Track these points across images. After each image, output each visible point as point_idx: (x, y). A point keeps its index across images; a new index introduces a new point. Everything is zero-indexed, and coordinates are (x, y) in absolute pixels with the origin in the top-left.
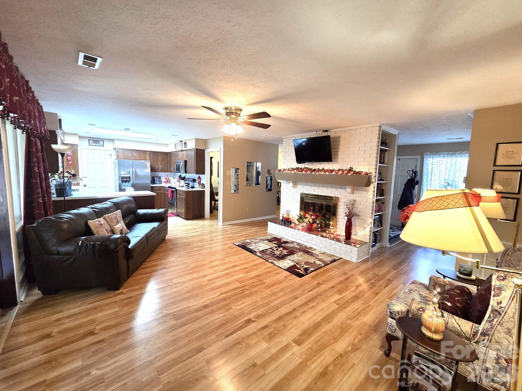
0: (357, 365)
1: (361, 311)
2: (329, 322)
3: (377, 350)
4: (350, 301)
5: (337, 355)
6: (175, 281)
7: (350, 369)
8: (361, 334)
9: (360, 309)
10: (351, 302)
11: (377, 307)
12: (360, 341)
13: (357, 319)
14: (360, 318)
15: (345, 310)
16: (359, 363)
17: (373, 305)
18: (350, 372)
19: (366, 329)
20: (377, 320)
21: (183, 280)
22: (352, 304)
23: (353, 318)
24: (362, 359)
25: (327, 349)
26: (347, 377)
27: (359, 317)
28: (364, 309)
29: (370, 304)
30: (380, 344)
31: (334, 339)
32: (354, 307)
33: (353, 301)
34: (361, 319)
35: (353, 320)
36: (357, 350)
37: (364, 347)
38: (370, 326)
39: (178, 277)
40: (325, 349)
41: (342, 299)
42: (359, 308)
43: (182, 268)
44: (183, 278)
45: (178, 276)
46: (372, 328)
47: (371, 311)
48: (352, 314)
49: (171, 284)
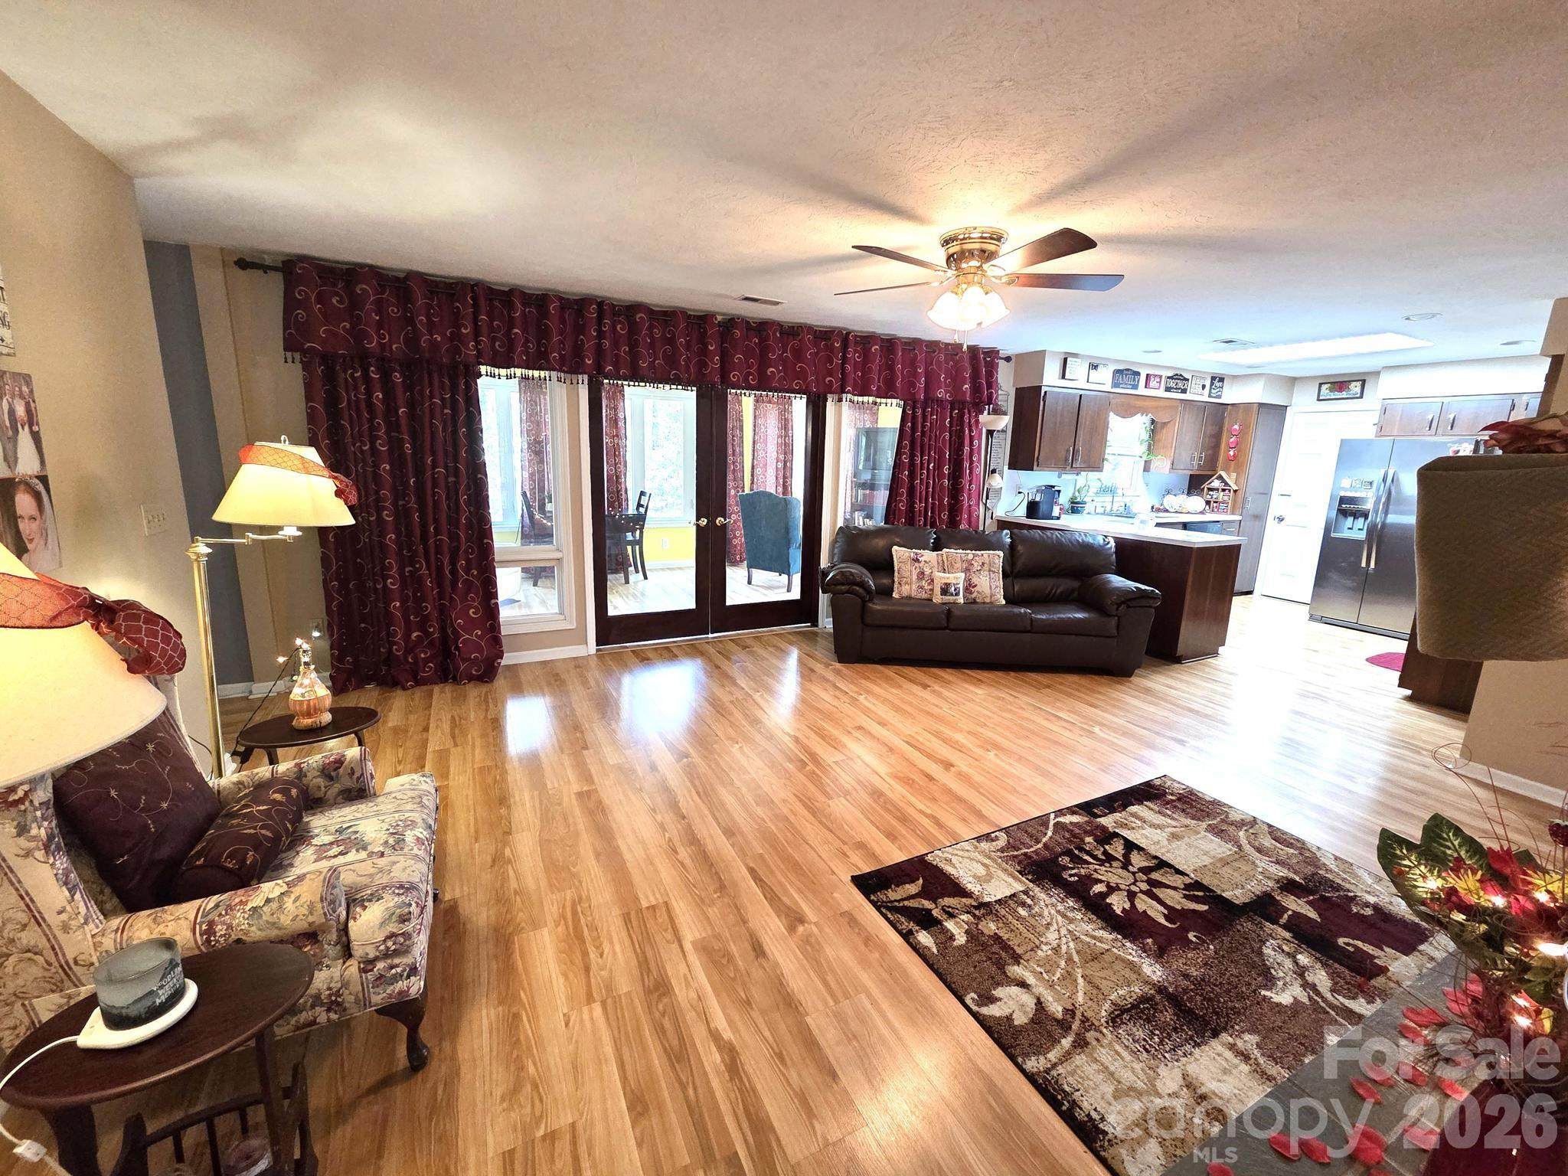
0: (471, 844)
1: (585, 954)
2: (597, 855)
3: (458, 894)
4: (649, 954)
5: (514, 829)
7: (477, 832)
8: (516, 893)
9: (592, 956)
10: (644, 953)
11: (567, 1025)
12: (505, 879)
13: (563, 916)
14: (561, 929)
15: (616, 912)
16: (471, 850)
17: (586, 1017)
18: (472, 830)
19: (521, 914)
20: (520, 966)
22: (630, 949)
23: (575, 913)
24: (473, 857)
25: (537, 822)
26: (472, 821)
27: (567, 928)
28: (587, 969)
29: (597, 1009)
30: (461, 911)
31: (548, 841)
32: (611, 943)
33: (644, 964)
34: (557, 926)
35: (568, 904)
36: (494, 861)
37: (487, 877)
38: (519, 930)
40: (542, 820)
41: (669, 935)
42: (601, 956)
46: (511, 929)
47: (562, 980)
48: (589, 919)
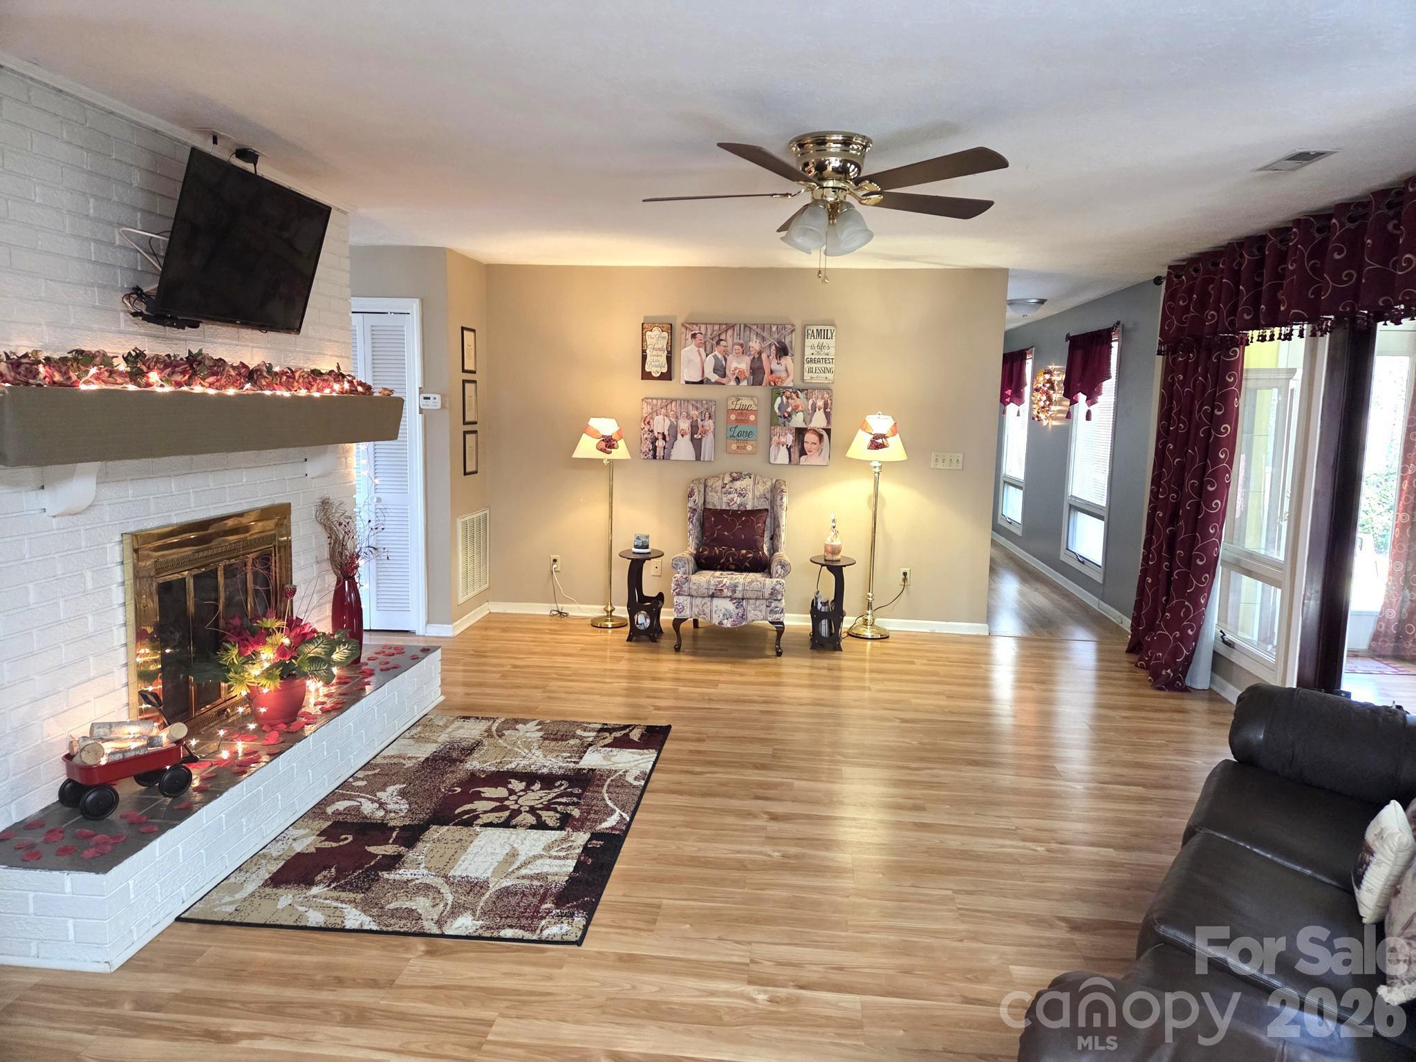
6: (1039, 848)
21: (1008, 842)
39: (1022, 860)
43: (992, 894)
44: (1008, 850)
45: (1020, 863)
49: (1054, 846)
